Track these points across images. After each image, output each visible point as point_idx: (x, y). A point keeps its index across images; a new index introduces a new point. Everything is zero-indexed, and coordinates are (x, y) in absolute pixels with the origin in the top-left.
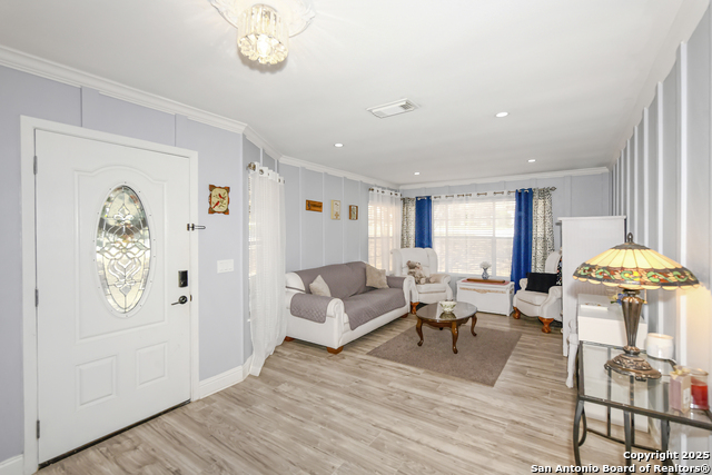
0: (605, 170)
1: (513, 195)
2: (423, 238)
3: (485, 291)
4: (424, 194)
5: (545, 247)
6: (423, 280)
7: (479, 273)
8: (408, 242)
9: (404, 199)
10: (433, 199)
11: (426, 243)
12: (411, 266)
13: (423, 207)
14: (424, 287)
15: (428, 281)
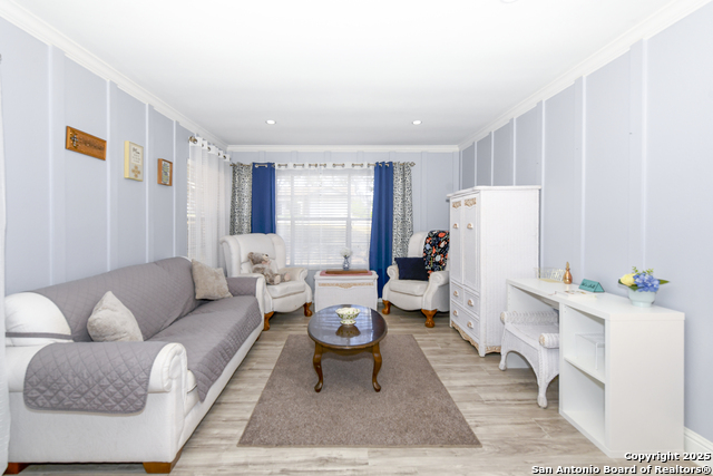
0: (455, 149)
1: (372, 168)
2: (263, 221)
3: (349, 286)
4: (262, 160)
5: (404, 229)
6: (278, 278)
7: (338, 263)
8: (240, 227)
9: (234, 166)
10: (277, 168)
11: (268, 228)
12: (255, 260)
13: (263, 177)
14: (278, 289)
15: (283, 280)
